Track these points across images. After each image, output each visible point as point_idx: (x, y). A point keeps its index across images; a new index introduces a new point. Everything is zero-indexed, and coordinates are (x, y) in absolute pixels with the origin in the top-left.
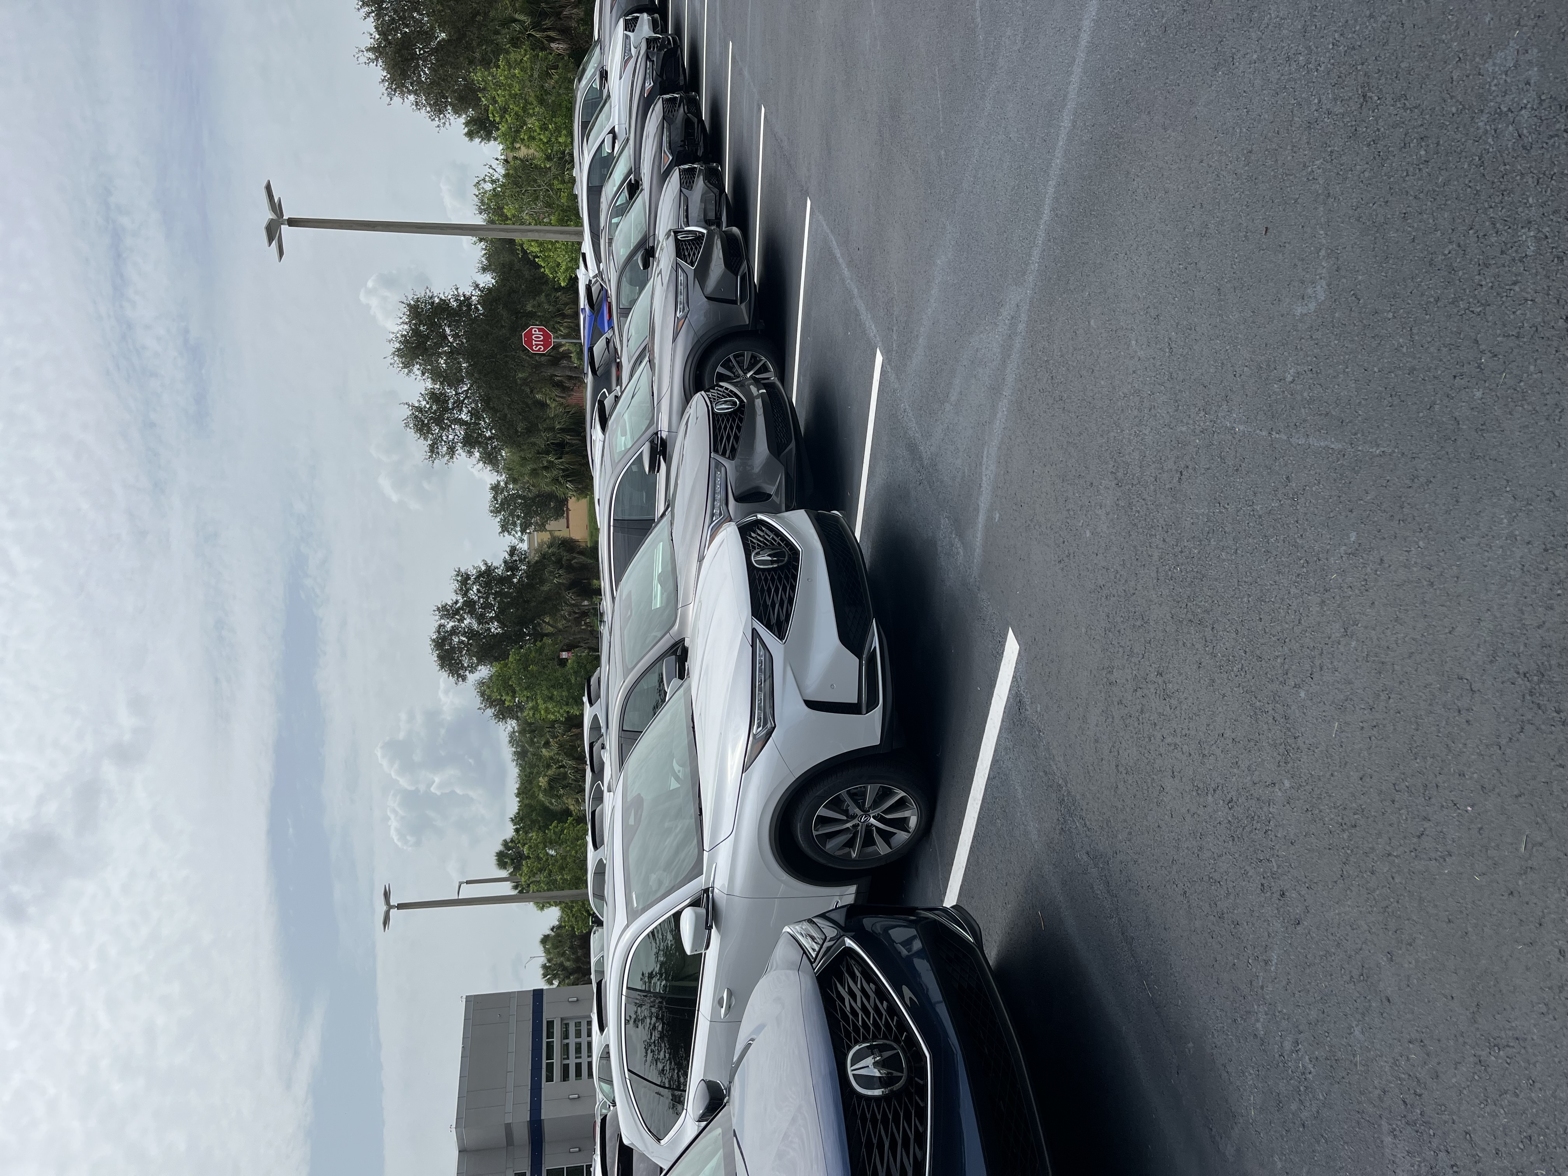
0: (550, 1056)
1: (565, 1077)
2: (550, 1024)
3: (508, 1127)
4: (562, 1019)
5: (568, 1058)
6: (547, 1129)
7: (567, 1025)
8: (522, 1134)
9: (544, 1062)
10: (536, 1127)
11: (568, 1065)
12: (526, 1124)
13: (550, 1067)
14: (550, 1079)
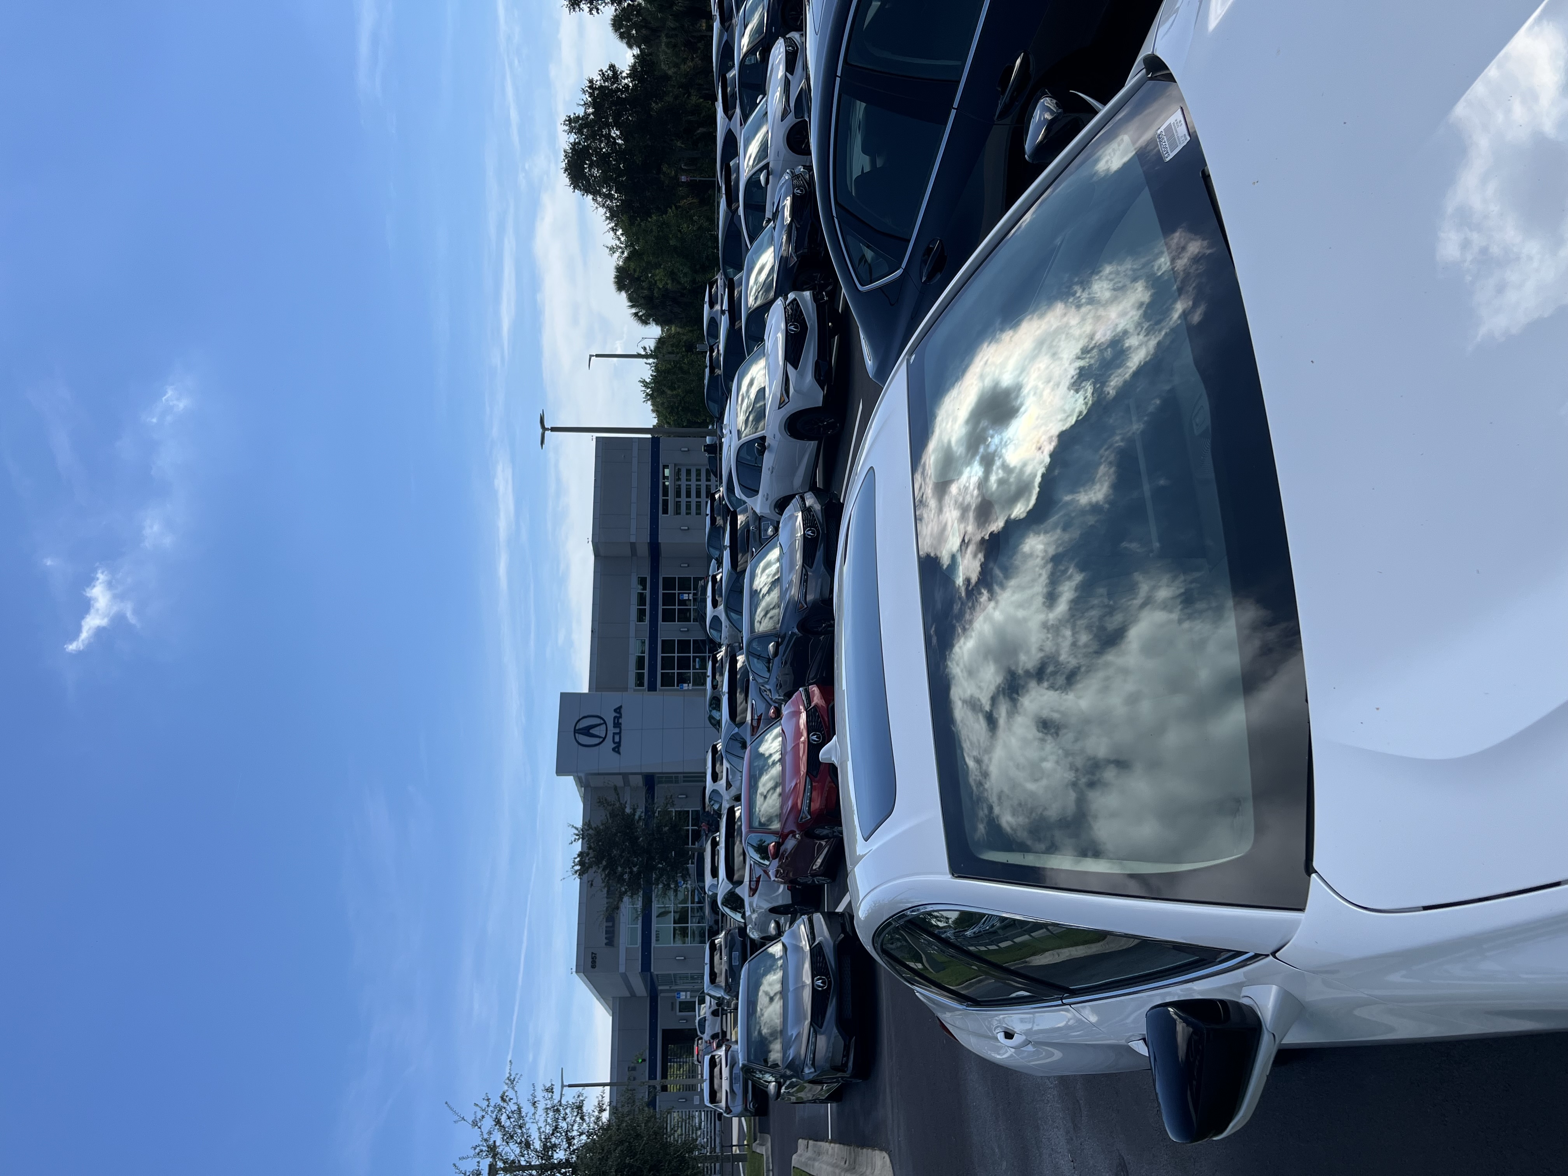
0: (665, 493)
1: (677, 512)
2: (665, 467)
3: (633, 546)
4: (675, 465)
5: (680, 497)
6: (663, 548)
7: (679, 470)
8: (644, 550)
9: (661, 498)
10: (655, 548)
11: (680, 502)
12: (647, 545)
13: (665, 503)
14: (665, 511)
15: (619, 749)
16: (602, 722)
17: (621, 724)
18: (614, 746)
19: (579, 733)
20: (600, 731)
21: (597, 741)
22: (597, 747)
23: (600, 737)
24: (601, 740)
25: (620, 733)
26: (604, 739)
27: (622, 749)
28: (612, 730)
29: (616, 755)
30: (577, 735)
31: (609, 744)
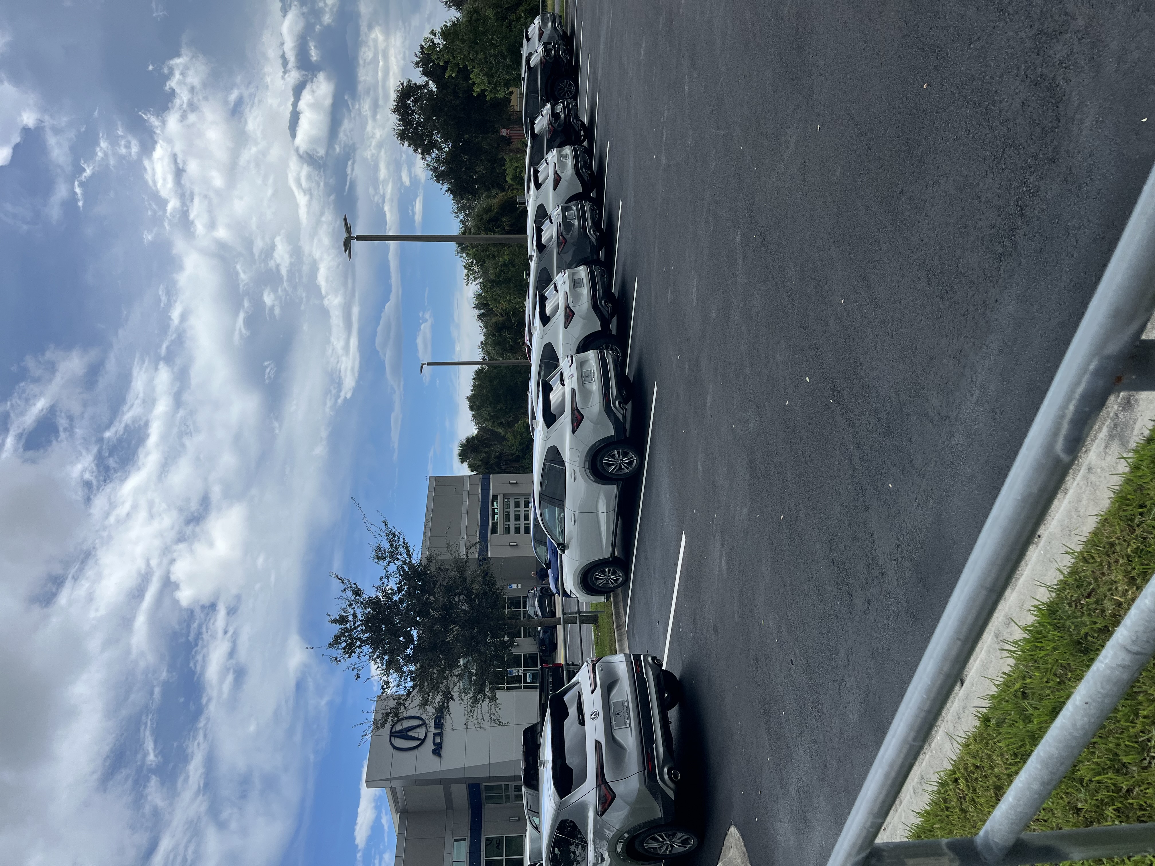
0: (494, 518)
1: (507, 530)
2: (495, 498)
4: (505, 495)
5: (509, 521)
7: (508, 500)
9: (490, 522)
11: (509, 525)
13: (494, 525)
14: (494, 531)
15: (439, 751)
16: (421, 722)
17: (443, 724)
18: (433, 747)
19: (395, 736)
20: (419, 733)
21: (415, 743)
22: (415, 751)
23: (418, 739)
24: (420, 742)
25: (441, 735)
26: (423, 741)
27: (443, 752)
28: (432, 730)
29: (436, 759)
30: (393, 739)
31: (429, 745)
